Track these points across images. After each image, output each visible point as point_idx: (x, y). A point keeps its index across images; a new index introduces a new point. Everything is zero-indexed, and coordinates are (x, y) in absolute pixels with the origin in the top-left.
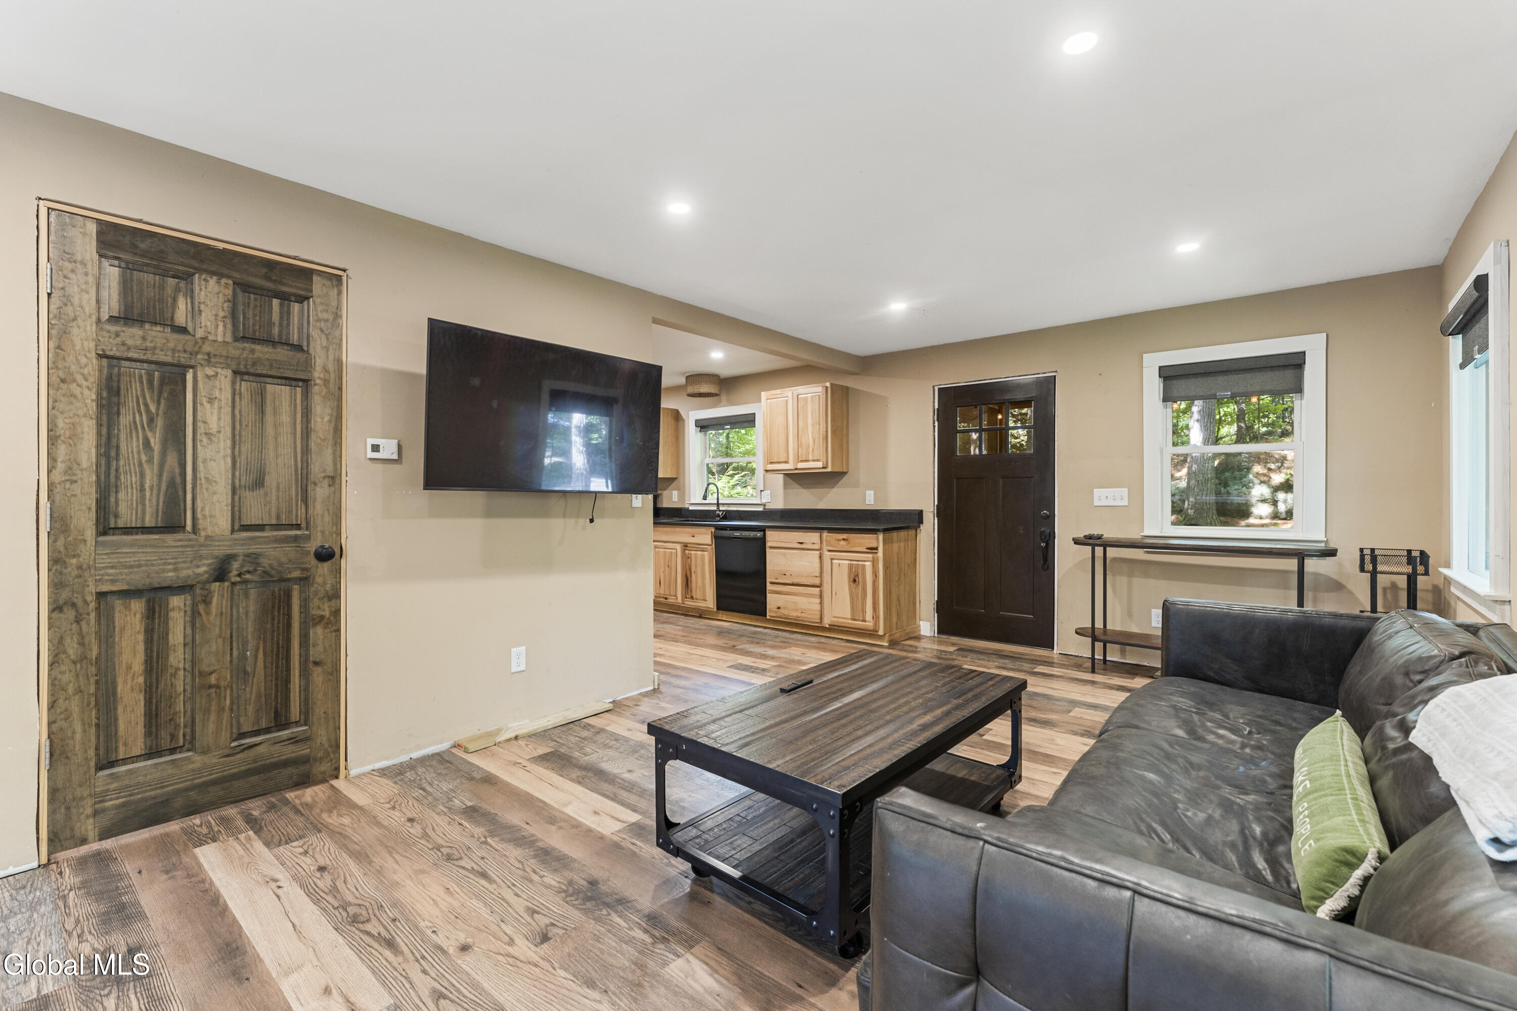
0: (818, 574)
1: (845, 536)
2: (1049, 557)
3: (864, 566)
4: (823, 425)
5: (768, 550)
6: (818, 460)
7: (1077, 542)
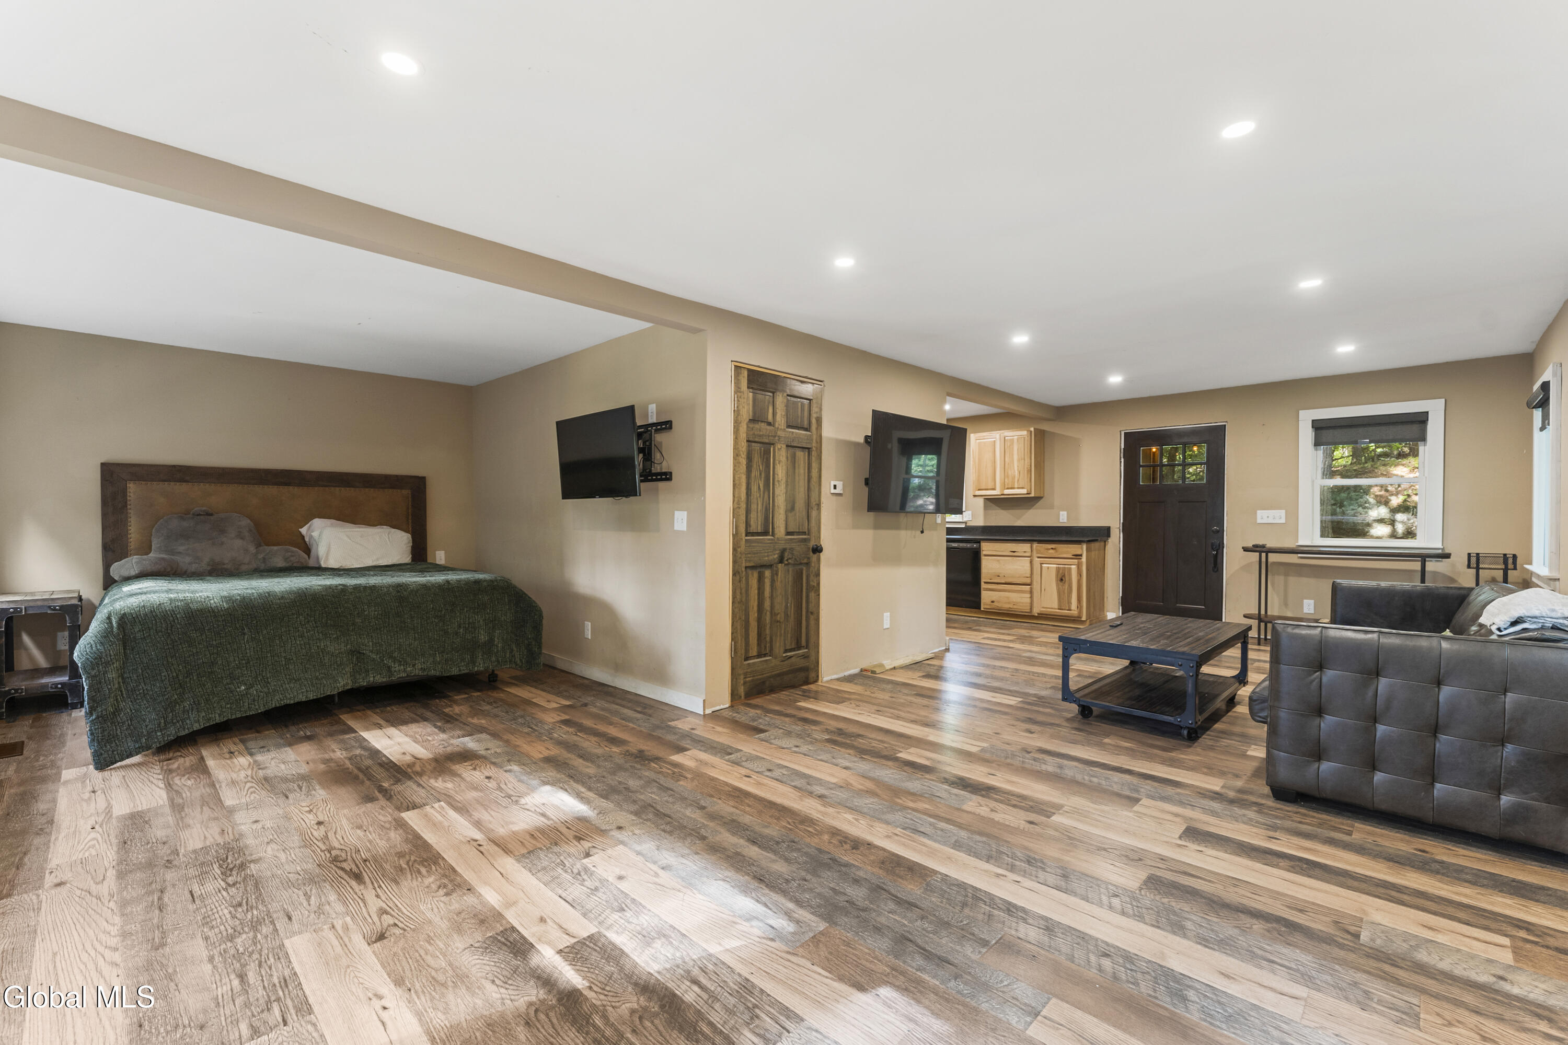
0: (1029, 576)
1: (1053, 546)
2: (1219, 560)
3: (1070, 568)
4: (1027, 460)
5: (983, 558)
6: (1023, 488)
7: (1246, 549)
